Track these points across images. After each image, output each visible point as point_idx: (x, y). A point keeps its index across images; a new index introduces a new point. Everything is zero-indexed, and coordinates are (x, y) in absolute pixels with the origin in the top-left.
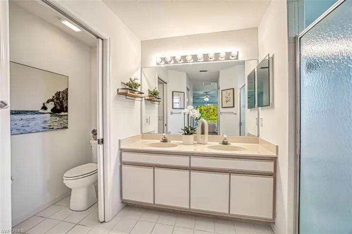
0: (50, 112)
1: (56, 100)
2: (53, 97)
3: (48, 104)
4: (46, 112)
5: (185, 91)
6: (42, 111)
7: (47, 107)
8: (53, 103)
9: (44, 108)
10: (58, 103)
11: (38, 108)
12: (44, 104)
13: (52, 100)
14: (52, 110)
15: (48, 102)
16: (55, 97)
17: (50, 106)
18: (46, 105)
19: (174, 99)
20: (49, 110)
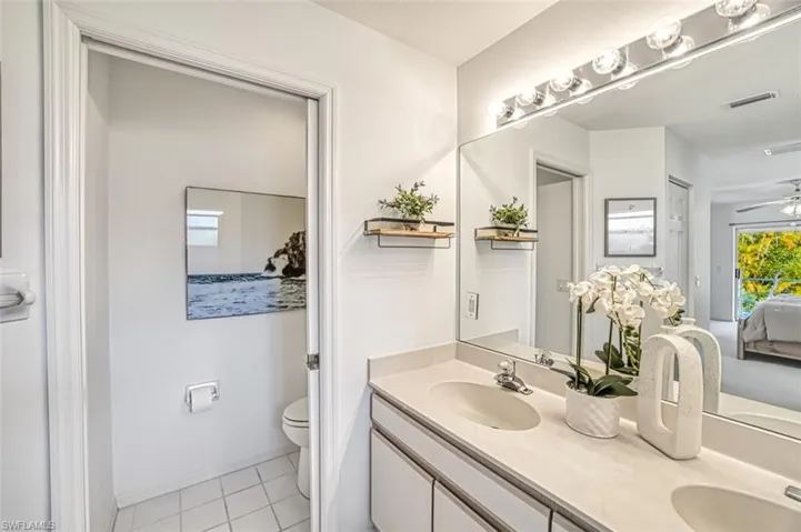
0: (281, 274)
1: (291, 251)
2: (287, 245)
3: (277, 260)
4: (273, 274)
5: (661, 190)
6: (266, 274)
7: (276, 265)
8: (286, 256)
9: (271, 267)
10: (295, 256)
11: (260, 269)
12: (269, 260)
13: (285, 251)
14: (284, 271)
15: (277, 255)
16: (290, 245)
17: (281, 263)
18: (273, 261)
19: (610, 222)
20: (279, 272)
